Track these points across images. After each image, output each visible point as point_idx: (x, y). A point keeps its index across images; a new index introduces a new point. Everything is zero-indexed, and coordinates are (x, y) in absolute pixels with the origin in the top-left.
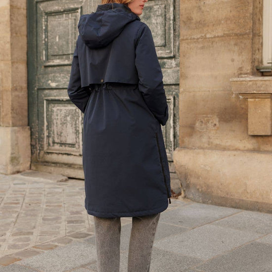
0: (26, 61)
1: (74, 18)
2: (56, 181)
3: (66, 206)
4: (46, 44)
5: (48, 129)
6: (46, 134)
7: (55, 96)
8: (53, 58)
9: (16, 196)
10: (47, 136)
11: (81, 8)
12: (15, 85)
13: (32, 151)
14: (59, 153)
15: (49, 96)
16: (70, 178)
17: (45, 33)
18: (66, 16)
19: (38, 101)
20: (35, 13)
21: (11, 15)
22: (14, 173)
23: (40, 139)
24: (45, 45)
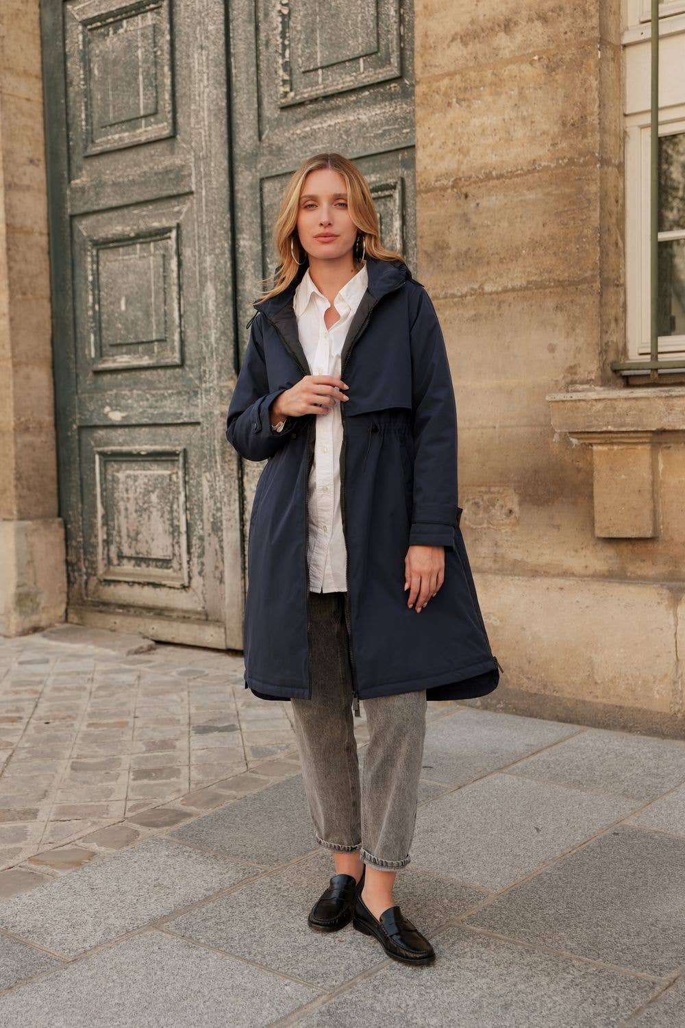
0: (50, 360)
1: (162, 252)
2: (124, 651)
3: (139, 723)
4: (97, 318)
5: (106, 522)
6: (101, 535)
7: (121, 444)
8: (114, 350)
9: (18, 696)
10: (104, 541)
11: (178, 227)
12: (23, 419)
13: (68, 576)
14: (134, 583)
15: (106, 444)
16: (160, 643)
17: (93, 290)
18: (141, 249)
19: (80, 456)
20: (69, 243)
21: (8, 249)
22: (24, 633)
23: (88, 548)
24: (95, 321)
